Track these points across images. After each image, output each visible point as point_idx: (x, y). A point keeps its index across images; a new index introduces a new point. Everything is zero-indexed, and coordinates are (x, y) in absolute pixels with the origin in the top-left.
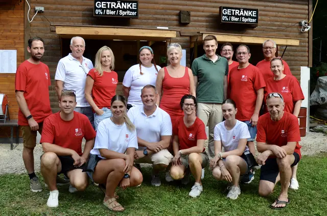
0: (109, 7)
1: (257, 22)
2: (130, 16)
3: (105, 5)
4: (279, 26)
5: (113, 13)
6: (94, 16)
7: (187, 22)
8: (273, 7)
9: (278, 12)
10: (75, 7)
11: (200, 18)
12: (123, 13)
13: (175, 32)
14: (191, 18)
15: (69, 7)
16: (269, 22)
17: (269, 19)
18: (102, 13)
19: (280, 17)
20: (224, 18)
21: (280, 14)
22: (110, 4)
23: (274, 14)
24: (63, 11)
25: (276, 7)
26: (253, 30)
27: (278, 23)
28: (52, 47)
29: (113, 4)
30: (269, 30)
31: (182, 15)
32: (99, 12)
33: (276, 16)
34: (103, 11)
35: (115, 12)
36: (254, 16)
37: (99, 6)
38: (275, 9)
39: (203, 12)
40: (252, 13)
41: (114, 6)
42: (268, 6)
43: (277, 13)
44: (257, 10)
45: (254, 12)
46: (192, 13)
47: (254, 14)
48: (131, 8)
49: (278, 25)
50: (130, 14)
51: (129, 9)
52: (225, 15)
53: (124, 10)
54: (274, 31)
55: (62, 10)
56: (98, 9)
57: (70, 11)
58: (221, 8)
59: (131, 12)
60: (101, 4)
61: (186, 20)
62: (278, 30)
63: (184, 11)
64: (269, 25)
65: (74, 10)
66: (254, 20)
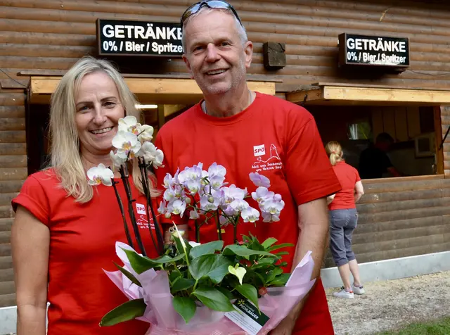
0: (130, 36)
1: (407, 62)
2: (174, 53)
3: (123, 31)
4: (441, 69)
5: (139, 48)
6: (100, 54)
7: (279, 65)
8: (428, 34)
9: (437, 43)
10: (52, 37)
11: (302, 58)
12: (158, 49)
13: (273, 84)
14: (287, 57)
15: (40, 36)
16: (423, 63)
17: (422, 56)
18: (116, 48)
19: (441, 52)
20: (349, 56)
21: (441, 48)
22: (133, 31)
23: (430, 47)
24: (26, 46)
25: (434, 34)
26: (397, 78)
27: (439, 64)
28: (6, 123)
29: (139, 30)
30: (424, 77)
31: (270, 51)
32: (110, 47)
33: (433, 51)
34: (118, 44)
35: (143, 45)
36: (401, 51)
37: (109, 34)
38: (432, 38)
39: (306, 44)
40: (398, 46)
41: (141, 33)
42: (420, 33)
43: (435, 45)
44: (406, 41)
45: (401, 43)
46: (288, 48)
47: (401, 47)
48: (175, 38)
49: (438, 67)
50: (175, 51)
51: (172, 41)
52: (351, 51)
53: (161, 41)
54: (434, 78)
55: (26, 41)
56: (108, 39)
57: (42, 46)
58: (342, 38)
59: (176, 47)
60: (114, 30)
61: (278, 61)
62: (439, 77)
63: (273, 44)
64: (424, 68)
65: (51, 43)
66: (403, 59)
